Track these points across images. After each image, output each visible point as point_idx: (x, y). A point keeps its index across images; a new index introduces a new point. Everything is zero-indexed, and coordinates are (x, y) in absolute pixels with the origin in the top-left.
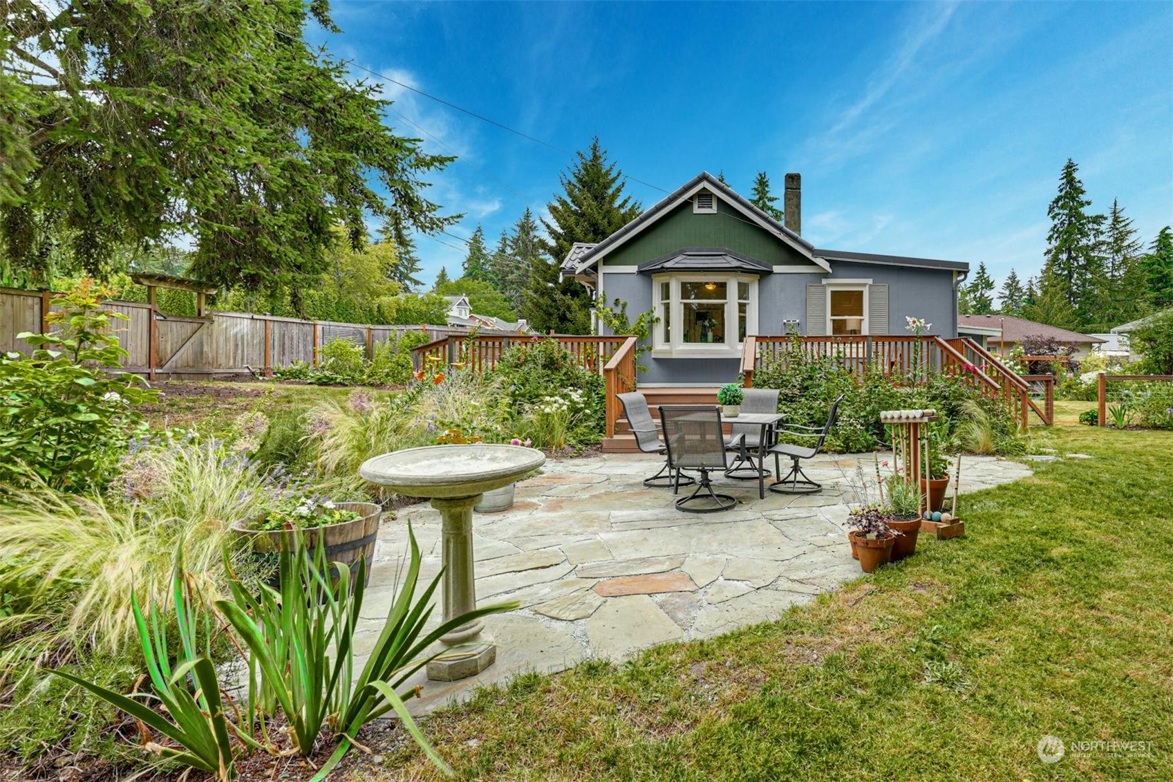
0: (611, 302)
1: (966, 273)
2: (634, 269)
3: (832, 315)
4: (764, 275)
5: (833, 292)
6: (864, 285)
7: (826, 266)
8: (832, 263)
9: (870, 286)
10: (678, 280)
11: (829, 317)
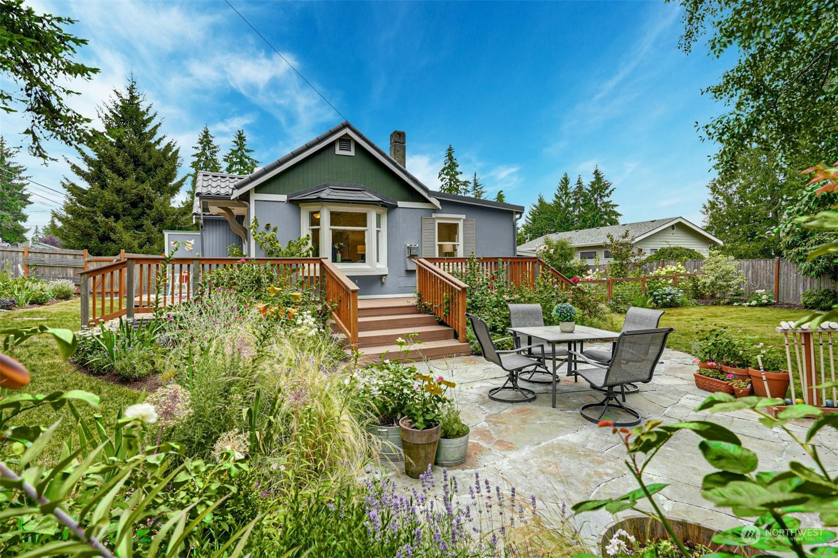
0: (262, 228)
1: (521, 213)
2: (284, 198)
3: (439, 241)
4: (391, 208)
5: (439, 224)
6: (459, 219)
7: (437, 203)
8: (442, 202)
9: (464, 220)
10: (328, 209)
11: (437, 243)
